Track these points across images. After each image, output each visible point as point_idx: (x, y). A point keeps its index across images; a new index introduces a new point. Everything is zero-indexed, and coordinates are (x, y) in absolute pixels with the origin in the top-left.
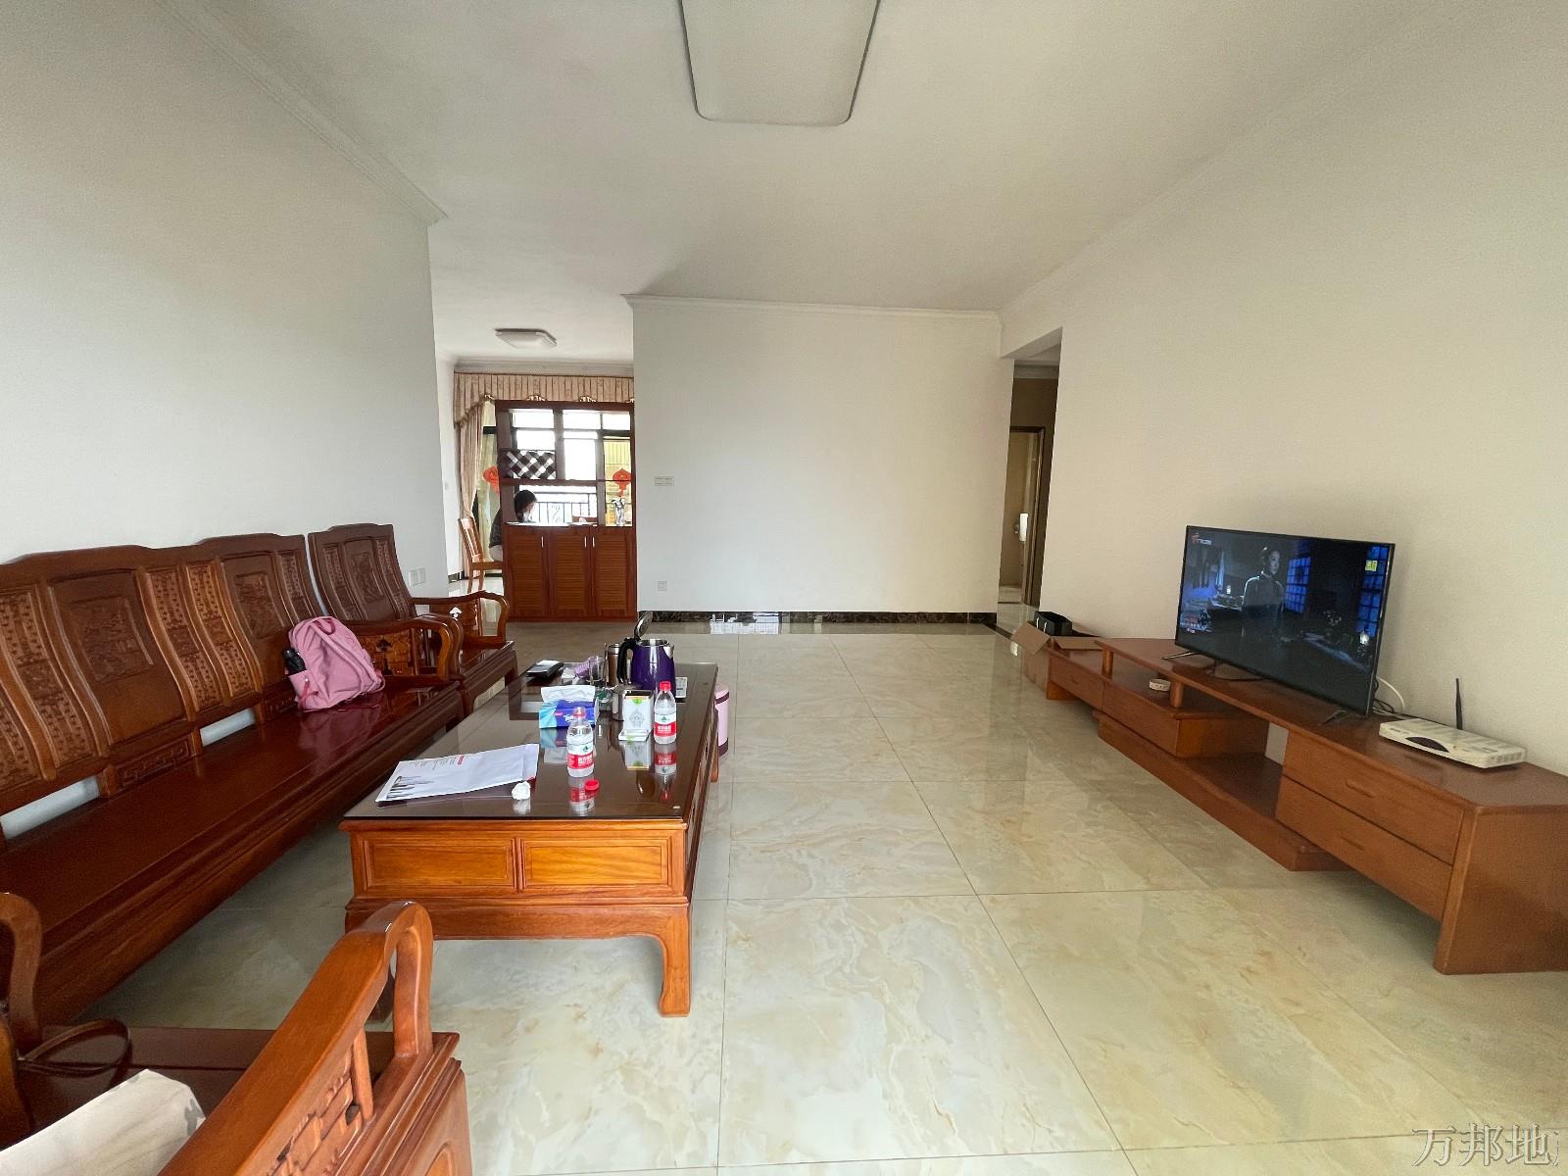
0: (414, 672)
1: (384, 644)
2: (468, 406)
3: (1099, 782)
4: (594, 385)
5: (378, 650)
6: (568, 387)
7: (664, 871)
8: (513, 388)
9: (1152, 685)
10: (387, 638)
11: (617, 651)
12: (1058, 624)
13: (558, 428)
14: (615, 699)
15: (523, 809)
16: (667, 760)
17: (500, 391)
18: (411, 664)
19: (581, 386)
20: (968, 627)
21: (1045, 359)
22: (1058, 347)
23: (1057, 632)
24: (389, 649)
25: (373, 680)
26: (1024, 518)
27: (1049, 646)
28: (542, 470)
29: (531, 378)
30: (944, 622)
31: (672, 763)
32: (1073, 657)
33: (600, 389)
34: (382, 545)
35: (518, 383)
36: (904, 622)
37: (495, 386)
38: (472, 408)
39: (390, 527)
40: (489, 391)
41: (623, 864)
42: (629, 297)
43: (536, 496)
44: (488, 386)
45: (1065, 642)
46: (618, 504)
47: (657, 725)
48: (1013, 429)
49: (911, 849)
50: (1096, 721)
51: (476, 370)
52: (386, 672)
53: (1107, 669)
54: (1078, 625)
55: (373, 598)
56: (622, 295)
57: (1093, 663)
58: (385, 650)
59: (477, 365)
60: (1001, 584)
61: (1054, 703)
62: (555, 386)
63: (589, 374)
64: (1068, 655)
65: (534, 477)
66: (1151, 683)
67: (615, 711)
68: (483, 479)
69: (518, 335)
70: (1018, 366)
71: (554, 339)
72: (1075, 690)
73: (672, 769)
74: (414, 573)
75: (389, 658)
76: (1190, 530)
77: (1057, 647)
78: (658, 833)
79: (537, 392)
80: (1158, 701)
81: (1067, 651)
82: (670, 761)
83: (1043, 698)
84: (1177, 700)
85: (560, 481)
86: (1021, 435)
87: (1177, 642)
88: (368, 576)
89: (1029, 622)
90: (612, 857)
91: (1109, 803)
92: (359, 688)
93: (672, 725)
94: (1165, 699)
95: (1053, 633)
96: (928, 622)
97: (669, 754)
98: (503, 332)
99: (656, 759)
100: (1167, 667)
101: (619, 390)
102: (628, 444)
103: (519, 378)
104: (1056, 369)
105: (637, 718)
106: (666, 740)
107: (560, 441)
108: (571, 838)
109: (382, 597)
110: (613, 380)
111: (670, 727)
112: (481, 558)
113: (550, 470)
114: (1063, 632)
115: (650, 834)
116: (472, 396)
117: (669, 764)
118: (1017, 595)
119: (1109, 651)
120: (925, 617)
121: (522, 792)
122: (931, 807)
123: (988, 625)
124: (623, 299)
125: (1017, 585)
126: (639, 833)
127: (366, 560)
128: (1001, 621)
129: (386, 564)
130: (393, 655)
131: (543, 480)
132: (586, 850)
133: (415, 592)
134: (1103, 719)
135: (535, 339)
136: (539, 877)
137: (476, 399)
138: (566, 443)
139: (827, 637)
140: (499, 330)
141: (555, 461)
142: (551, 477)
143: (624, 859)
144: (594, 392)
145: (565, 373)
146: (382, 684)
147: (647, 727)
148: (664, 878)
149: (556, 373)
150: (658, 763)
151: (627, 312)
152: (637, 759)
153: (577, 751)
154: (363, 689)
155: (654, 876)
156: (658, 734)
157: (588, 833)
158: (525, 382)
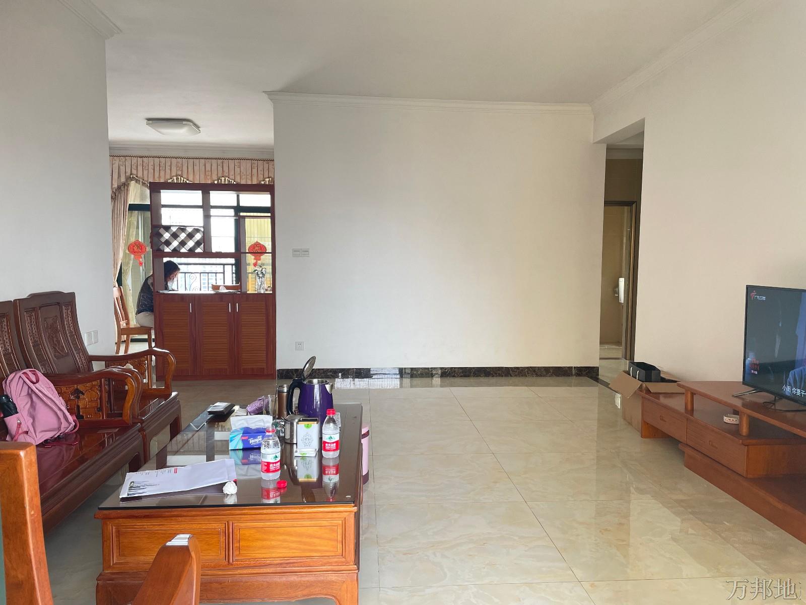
0: (103, 417)
1: (77, 393)
2: (115, 186)
3: (682, 501)
4: (232, 166)
5: (72, 397)
6: (208, 168)
7: (340, 546)
8: (157, 169)
9: (726, 419)
10: (81, 387)
11: (285, 390)
12: (648, 372)
13: (206, 206)
14: (288, 426)
15: (231, 501)
16: (333, 471)
17: (146, 172)
18: (100, 409)
19: (220, 168)
20: (574, 379)
21: (632, 143)
22: (642, 134)
23: (648, 379)
24: (81, 396)
25: (69, 423)
26: (622, 282)
27: (641, 391)
28: (191, 244)
29: (174, 161)
30: (551, 376)
31: (336, 474)
32: (663, 400)
33: (237, 170)
34: (68, 310)
35: (162, 165)
36: (516, 376)
37: (140, 168)
38: (119, 188)
39: (72, 295)
40: (134, 172)
41: (308, 540)
42: (270, 94)
43: (180, 266)
44: (134, 167)
45: (654, 387)
46: (259, 273)
47: (325, 443)
48: (607, 203)
49: (526, 551)
50: (682, 453)
51: (125, 153)
52: (79, 417)
53: (689, 407)
54: (665, 373)
55: (60, 355)
56: (264, 92)
57: (678, 404)
58: (78, 398)
59: (126, 149)
60: (602, 342)
61: (647, 440)
62: (196, 168)
63: (227, 157)
64: (659, 399)
65: (183, 250)
66: (725, 418)
67: (288, 437)
68: (127, 251)
69: (166, 123)
70: (610, 149)
71: (198, 127)
72: (666, 428)
73: (335, 479)
74: (89, 334)
75: (81, 405)
76: (749, 289)
77: (648, 391)
78: (335, 515)
79: (180, 173)
80: (730, 432)
81: (657, 395)
82: (335, 472)
83: (637, 436)
84: (745, 430)
85: (208, 254)
86: (615, 209)
87: (745, 382)
88: (56, 337)
89: (625, 372)
90: (300, 535)
91: (691, 516)
92: (59, 428)
93: (337, 442)
94: (735, 431)
95: (644, 380)
96: (537, 375)
97: (334, 466)
98: (152, 121)
99: (322, 470)
100: (738, 403)
101: (255, 171)
102: (268, 221)
103: (163, 160)
104: (641, 150)
105: (307, 439)
106: (331, 456)
107: (207, 217)
108: (270, 520)
109: (67, 355)
110: (249, 163)
111: (335, 444)
112: (128, 324)
113: (198, 244)
114: (653, 378)
115: (330, 515)
116: (119, 176)
117: (333, 474)
118: (618, 352)
119: (691, 393)
120: (534, 371)
121: (231, 489)
122: (541, 520)
123: (591, 378)
124: (265, 96)
125: (619, 343)
126: (320, 515)
127: (55, 322)
128: (602, 375)
129: (69, 327)
130: (84, 401)
131: (191, 253)
132: (282, 530)
133: (92, 350)
134: (688, 451)
135: (181, 127)
136: (245, 552)
137: (123, 180)
138: (213, 220)
139: (446, 390)
140: (149, 119)
141: (204, 236)
142: (199, 250)
143: (311, 536)
144: (232, 173)
145: (206, 156)
146: (75, 426)
147: (315, 444)
148: (340, 551)
149: (197, 156)
150: (325, 474)
151: (268, 107)
152: (307, 472)
153: (270, 459)
154: (62, 430)
155: (332, 549)
156: (325, 450)
157: (282, 516)
158: (168, 164)
